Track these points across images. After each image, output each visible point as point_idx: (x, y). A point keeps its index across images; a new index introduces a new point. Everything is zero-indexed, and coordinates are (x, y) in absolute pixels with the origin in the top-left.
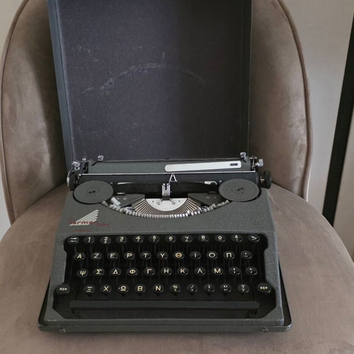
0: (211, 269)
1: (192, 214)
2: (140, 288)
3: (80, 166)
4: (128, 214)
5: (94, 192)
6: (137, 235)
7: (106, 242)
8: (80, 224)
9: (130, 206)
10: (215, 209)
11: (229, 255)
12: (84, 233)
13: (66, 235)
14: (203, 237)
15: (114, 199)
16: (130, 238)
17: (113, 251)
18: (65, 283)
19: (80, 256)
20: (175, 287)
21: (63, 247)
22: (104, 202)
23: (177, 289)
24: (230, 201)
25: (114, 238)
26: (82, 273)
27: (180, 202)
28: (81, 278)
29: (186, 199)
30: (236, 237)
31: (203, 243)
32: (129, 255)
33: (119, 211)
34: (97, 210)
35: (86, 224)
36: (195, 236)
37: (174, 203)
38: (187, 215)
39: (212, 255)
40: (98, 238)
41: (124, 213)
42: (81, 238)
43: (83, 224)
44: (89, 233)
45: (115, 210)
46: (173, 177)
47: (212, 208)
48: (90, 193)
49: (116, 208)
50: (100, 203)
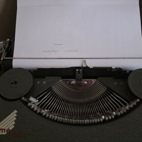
1: (107, 118)
5: (16, 82)
22: (23, 98)
38: (101, 120)
45: (33, 109)
46: (85, 62)
47: (125, 111)
48: (12, 83)
49: (34, 108)
50: (20, 99)
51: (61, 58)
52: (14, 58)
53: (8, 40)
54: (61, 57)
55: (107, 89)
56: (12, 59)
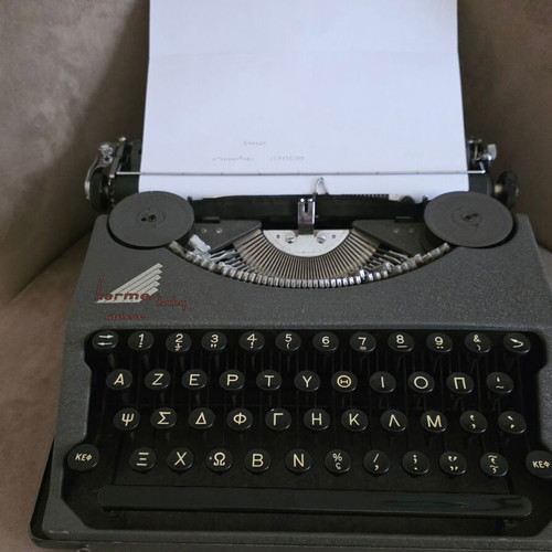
0: (418, 416)
1: (371, 276)
2: (257, 459)
3: (114, 155)
4: (228, 276)
5: (152, 217)
6: (249, 331)
7: (178, 347)
8: (120, 300)
9: (230, 247)
10: (420, 265)
11: (460, 382)
12: (129, 324)
13: (89, 327)
14: (400, 339)
15: (195, 240)
16: (233, 336)
17: (196, 368)
18: (88, 440)
19: (120, 379)
20: (337, 457)
21: (82, 354)
22: (174, 245)
23: (343, 464)
24: (453, 246)
25: (196, 336)
26: (127, 419)
27: (334, 238)
28: (124, 433)
29: (347, 232)
30: (476, 339)
31: (401, 353)
32: (231, 378)
33: (206, 268)
34: (159, 265)
35: (134, 301)
36: (382, 336)
37: (321, 241)
38: (358, 279)
39: (421, 382)
40: (161, 336)
41: (218, 272)
42: (124, 335)
43: (128, 301)
44: (141, 323)
45: (198, 265)
46: (322, 182)
47: (414, 264)
48: (144, 220)
49: (201, 261)
50: (166, 246)
51: (260, 174)
52: (144, 174)
53: (124, 139)
54: (261, 172)
55: (380, 247)
56: (138, 176)
